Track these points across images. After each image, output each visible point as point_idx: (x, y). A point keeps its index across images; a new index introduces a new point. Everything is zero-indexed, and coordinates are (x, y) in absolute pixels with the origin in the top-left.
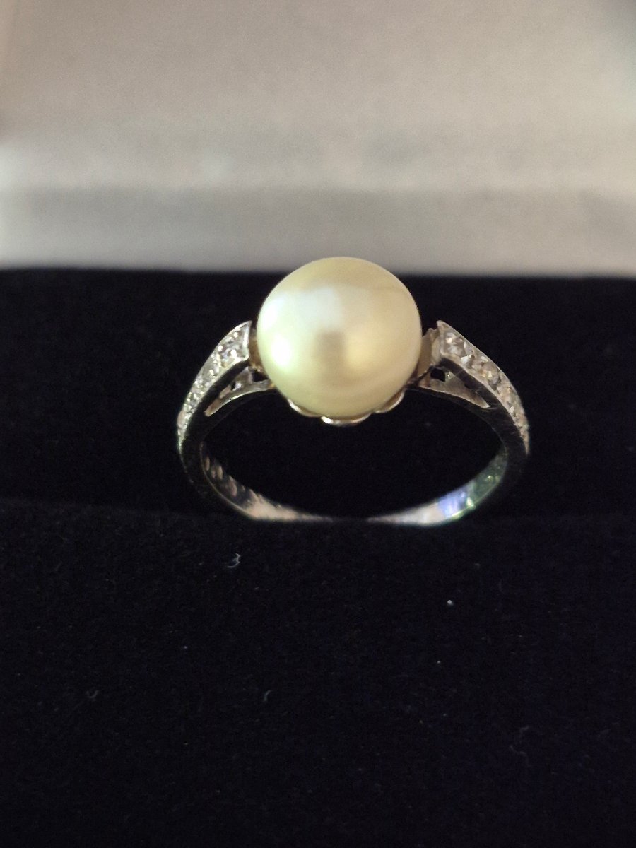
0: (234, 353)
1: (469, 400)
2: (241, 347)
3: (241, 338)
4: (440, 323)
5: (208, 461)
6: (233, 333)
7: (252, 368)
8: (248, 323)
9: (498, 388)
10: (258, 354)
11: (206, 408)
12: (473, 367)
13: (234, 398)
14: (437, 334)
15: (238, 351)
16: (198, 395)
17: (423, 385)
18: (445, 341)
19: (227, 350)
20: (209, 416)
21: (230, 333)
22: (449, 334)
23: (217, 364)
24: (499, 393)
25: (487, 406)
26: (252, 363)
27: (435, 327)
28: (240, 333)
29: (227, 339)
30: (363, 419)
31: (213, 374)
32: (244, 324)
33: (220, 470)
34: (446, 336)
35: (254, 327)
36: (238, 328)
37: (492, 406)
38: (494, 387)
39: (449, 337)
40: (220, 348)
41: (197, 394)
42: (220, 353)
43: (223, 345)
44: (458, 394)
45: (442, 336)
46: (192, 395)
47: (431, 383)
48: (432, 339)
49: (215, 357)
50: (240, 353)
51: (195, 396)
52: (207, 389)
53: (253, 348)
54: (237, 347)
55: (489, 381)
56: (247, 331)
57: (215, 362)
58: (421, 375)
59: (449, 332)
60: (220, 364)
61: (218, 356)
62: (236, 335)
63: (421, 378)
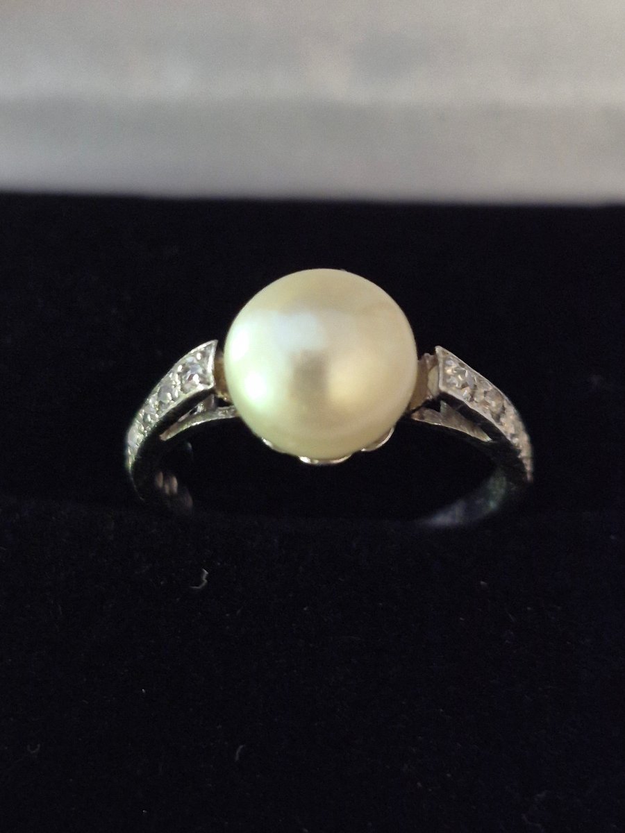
0: (196, 379)
1: (468, 433)
2: (205, 372)
3: (205, 361)
4: (438, 349)
5: (161, 475)
6: (195, 353)
7: (217, 395)
8: (214, 343)
9: (502, 420)
10: (224, 378)
11: (162, 432)
12: (475, 399)
13: (194, 424)
14: (435, 362)
15: (200, 376)
16: (153, 417)
17: (416, 417)
18: (444, 370)
19: (189, 373)
20: (165, 440)
21: (192, 351)
22: (448, 362)
23: (175, 386)
24: (502, 424)
25: (488, 439)
26: (217, 391)
27: (433, 352)
28: (204, 354)
29: (188, 358)
30: (346, 458)
31: (171, 399)
32: (209, 343)
33: (175, 482)
34: (445, 365)
35: (220, 348)
36: (201, 347)
37: (494, 439)
38: (498, 418)
39: (449, 366)
40: (180, 368)
41: (151, 416)
42: (179, 374)
43: (184, 365)
44: (456, 426)
45: (441, 365)
46: (145, 415)
47: (424, 415)
48: (429, 367)
49: (173, 377)
50: (204, 381)
51: (149, 418)
52: (163, 414)
53: (219, 372)
54: (200, 371)
55: (492, 413)
56: (212, 352)
57: (174, 383)
58: (414, 408)
59: (450, 359)
60: (179, 388)
61: (177, 376)
62: (199, 356)
63: (414, 411)
